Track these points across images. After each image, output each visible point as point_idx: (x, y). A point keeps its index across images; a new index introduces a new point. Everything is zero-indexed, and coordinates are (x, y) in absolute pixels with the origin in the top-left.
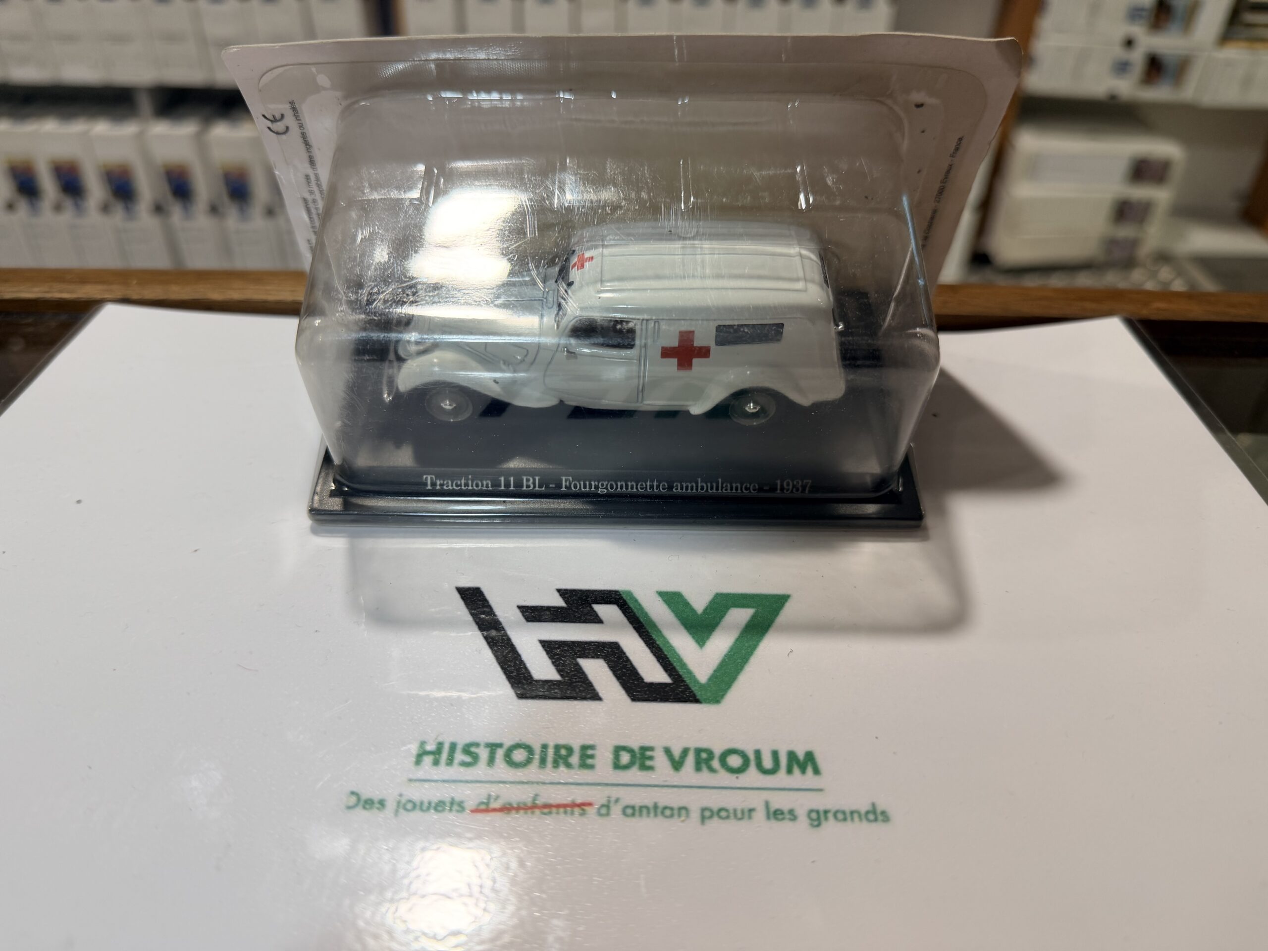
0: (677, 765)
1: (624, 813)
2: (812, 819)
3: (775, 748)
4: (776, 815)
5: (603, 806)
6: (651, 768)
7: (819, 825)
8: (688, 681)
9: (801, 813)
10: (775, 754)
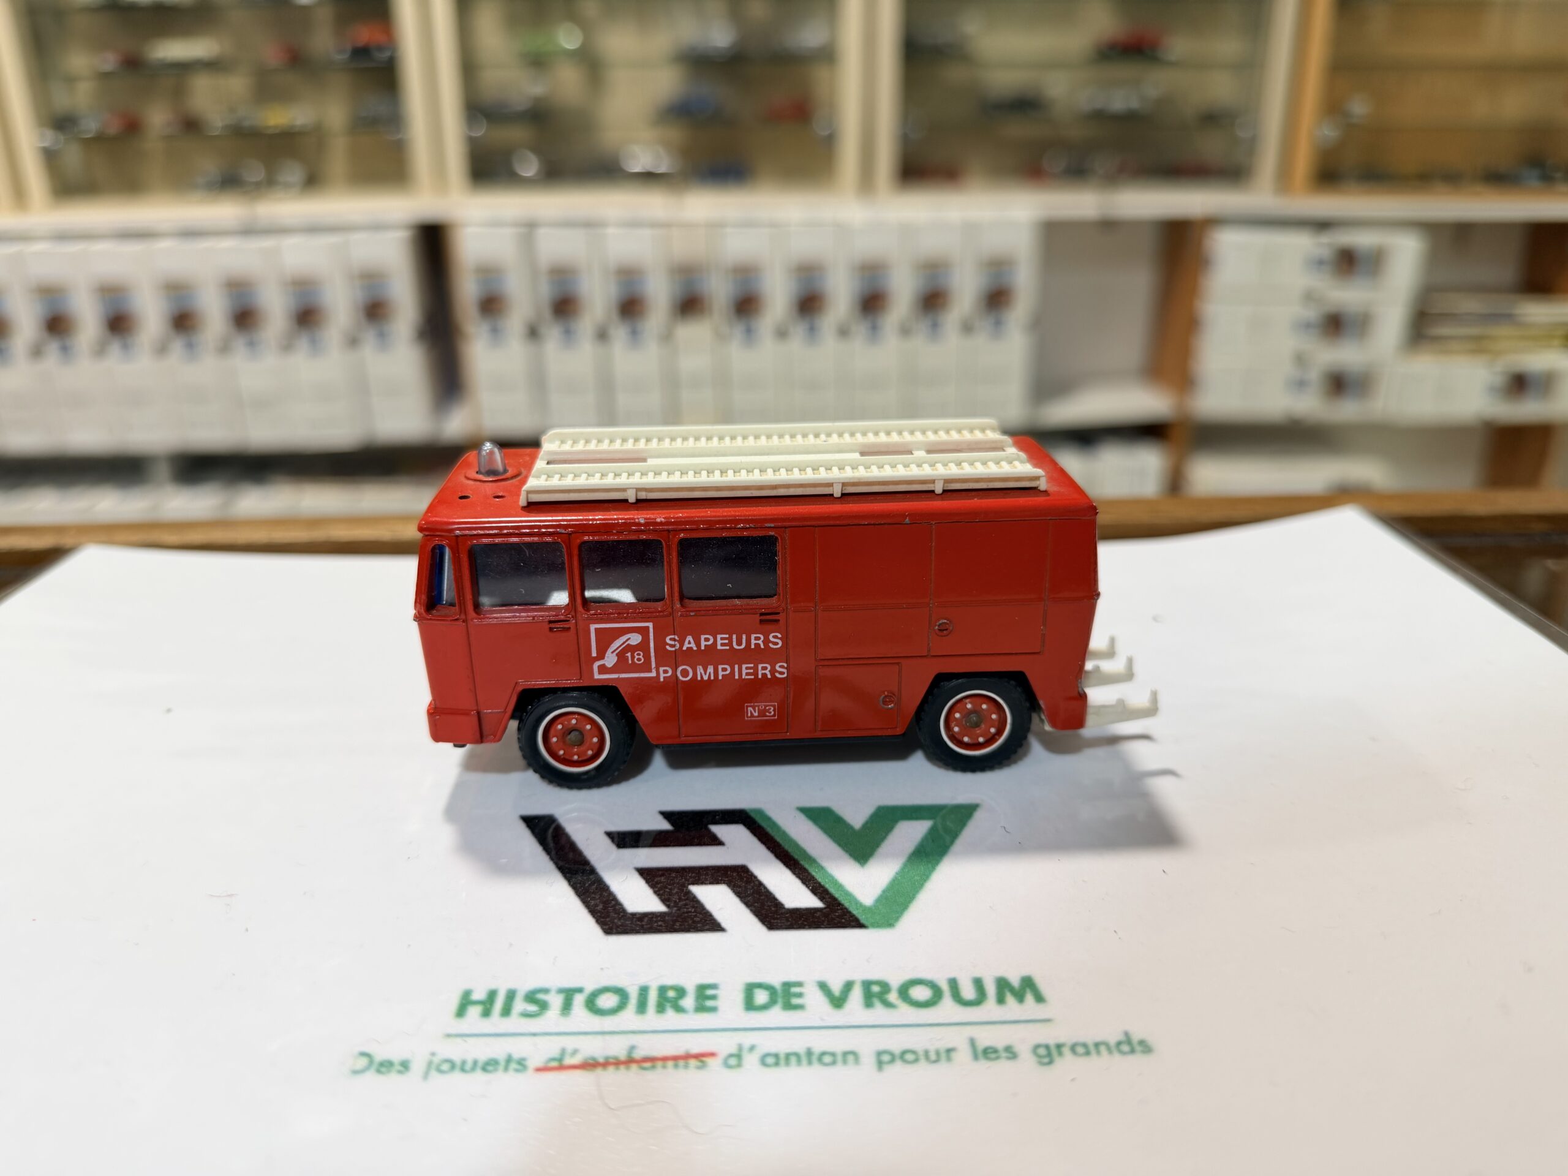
0: (838, 1001)
1: (763, 1062)
2: (1040, 1056)
3: (978, 975)
4: (989, 1053)
5: (731, 1056)
6: (800, 1007)
7: (1051, 1062)
8: (847, 904)
9: (1024, 1051)
10: (978, 983)
